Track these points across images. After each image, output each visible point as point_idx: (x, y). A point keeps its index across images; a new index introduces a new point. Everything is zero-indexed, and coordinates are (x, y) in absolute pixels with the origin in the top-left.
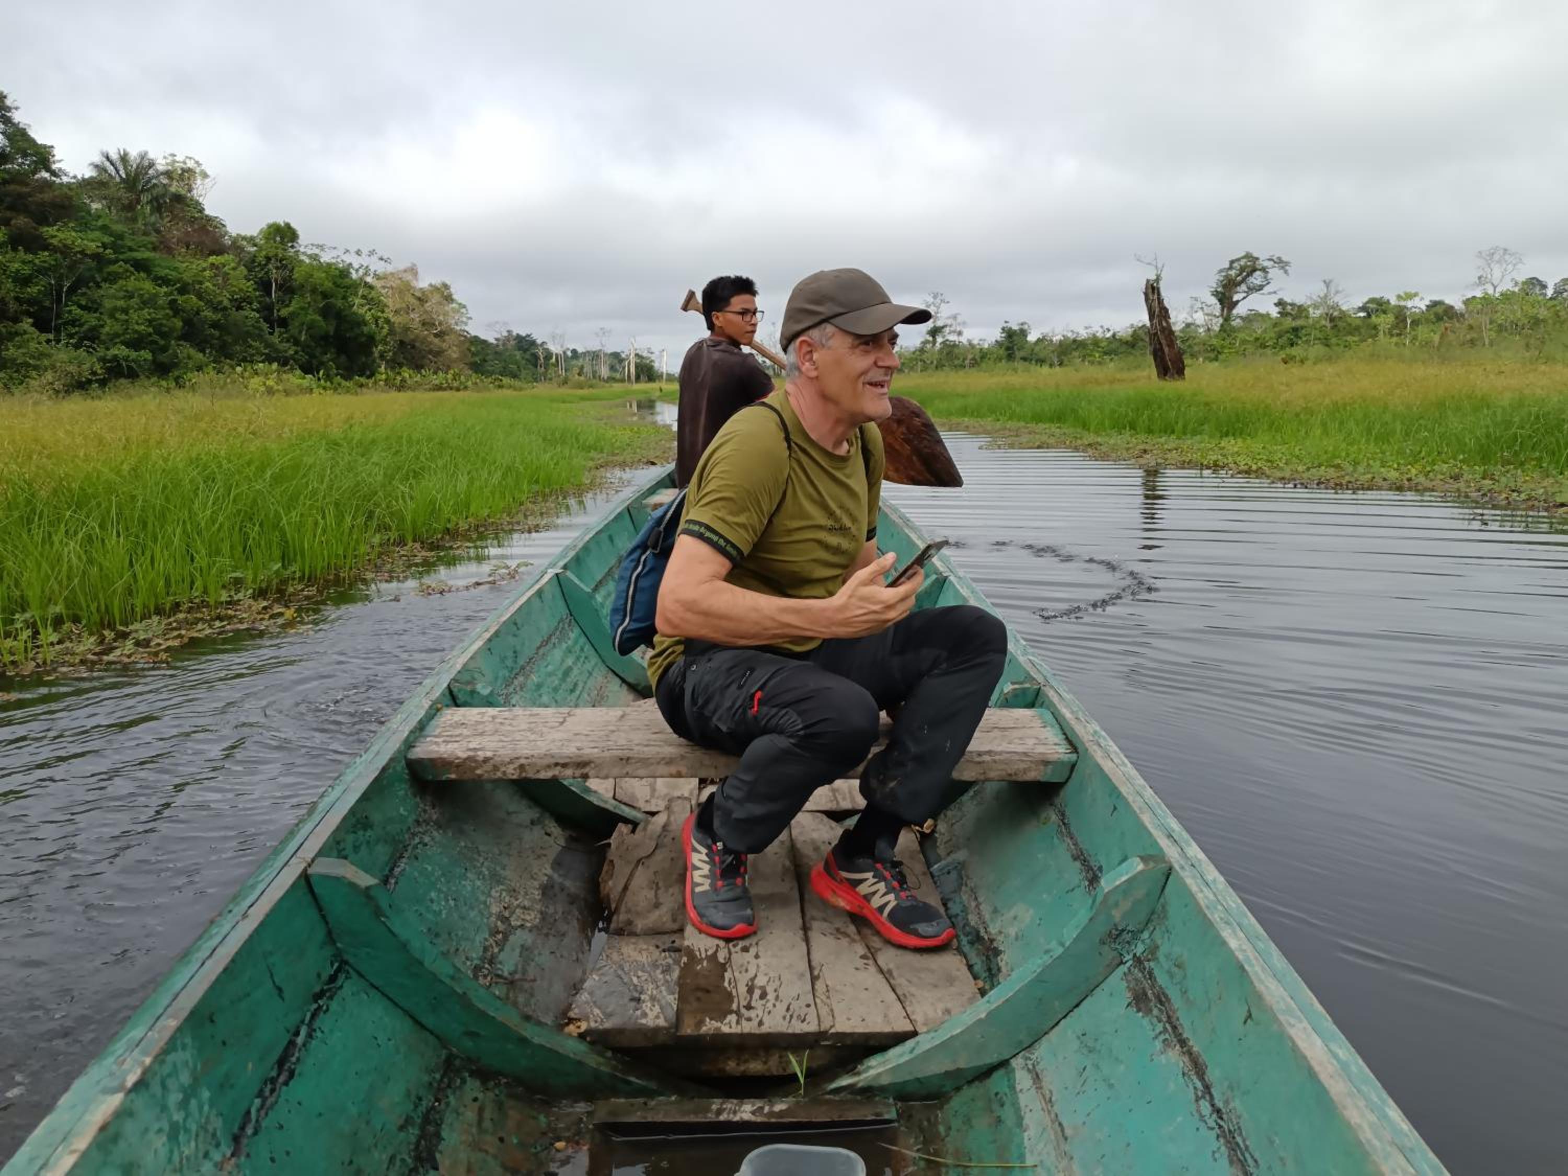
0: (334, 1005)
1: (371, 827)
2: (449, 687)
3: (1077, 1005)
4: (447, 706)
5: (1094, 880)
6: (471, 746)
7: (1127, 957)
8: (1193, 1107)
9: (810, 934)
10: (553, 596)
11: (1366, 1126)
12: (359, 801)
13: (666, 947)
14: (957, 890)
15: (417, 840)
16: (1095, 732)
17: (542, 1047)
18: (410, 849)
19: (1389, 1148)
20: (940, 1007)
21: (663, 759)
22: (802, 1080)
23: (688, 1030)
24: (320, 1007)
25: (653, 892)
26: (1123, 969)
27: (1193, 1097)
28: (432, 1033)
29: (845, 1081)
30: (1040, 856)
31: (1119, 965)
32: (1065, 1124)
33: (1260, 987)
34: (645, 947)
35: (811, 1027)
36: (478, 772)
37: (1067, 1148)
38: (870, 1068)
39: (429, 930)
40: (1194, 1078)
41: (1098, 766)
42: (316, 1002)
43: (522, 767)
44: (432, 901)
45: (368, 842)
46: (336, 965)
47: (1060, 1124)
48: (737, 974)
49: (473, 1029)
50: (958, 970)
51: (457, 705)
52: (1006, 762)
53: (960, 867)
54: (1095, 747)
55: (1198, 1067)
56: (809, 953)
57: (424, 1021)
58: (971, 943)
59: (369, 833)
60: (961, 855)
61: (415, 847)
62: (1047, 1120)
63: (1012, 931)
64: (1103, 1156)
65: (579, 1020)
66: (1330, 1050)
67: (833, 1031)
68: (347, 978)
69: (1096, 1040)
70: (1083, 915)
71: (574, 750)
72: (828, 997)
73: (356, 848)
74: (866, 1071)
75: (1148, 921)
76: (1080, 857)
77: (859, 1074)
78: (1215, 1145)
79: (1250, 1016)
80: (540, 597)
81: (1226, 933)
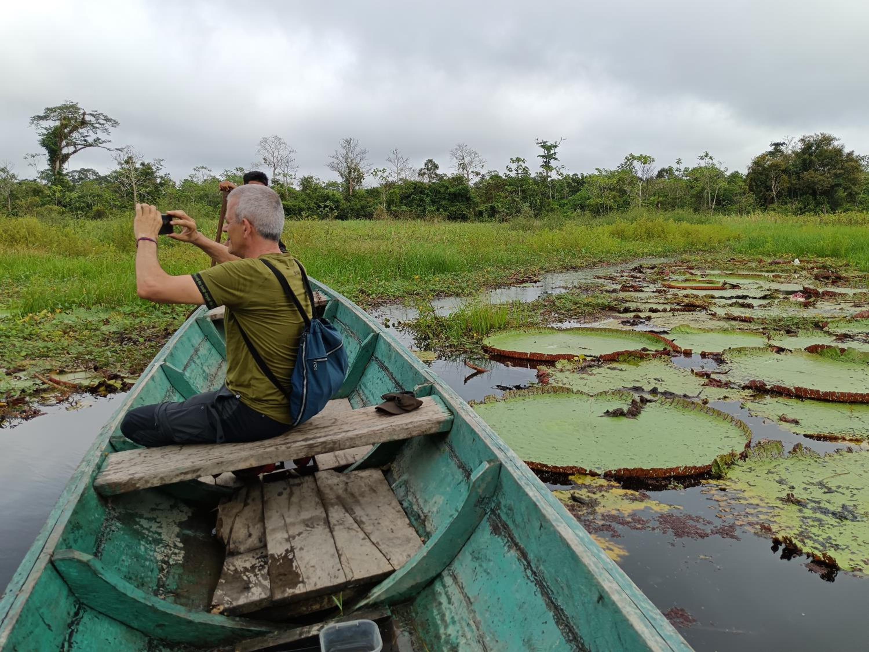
0: (80, 628)
1: (81, 528)
2: (110, 442)
3: (469, 539)
4: (111, 452)
5: (468, 477)
6: (131, 472)
7: (488, 510)
8: (524, 573)
9: (334, 533)
10: (161, 379)
11: (592, 564)
12: (72, 515)
13: (259, 556)
14: (406, 495)
15: (108, 529)
16: (461, 403)
17: (200, 623)
18: (105, 535)
19: (601, 571)
20: (405, 554)
21: (241, 459)
22: (341, 608)
23: (278, 596)
24: (73, 631)
25: (246, 530)
26: (487, 516)
27: (523, 568)
28: (137, 630)
29: (363, 603)
30: (443, 469)
31: (485, 515)
32: (470, 596)
33: (544, 512)
34: (247, 559)
35: (341, 580)
36: (138, 485)
37: (472, 608)
38: (375, 593)
39: (125, 576)
40: (523, 560)
41: (463, 420)
42: (70, 628)
43: (162, 478)
44: (123, 561)
45: (81, 536)
46: (77, 606)
47: (468, 598)
48: (299, 563)
49: (161, 623)
50: (412, 534)
51: (116, 451)
52: (418, 426)
53: (406, 483)
54: (462, 411)
55: (524, 555)
56: (335, 543)
57: (132, 625)
58: (416, 520)
59: (81, 531)
60: (405, 477)
61: (108, 533)
62: (462, 597)
63: (435, 509)
64: (489, 607)
65: (218, 605)
66: (576, 534)
67: (353, 579)
68: (84, 612)
69: (479, 553)
70: (465, 495)
71: (191, 464)
72: (348, 563)
73: (75, 541)
74: (373, 595)
75: (494, 492)
76: (462, 466)
77: (369, 597)
78: (535, 588)
79: (541, 526)
80: (153, 380)
81: (527, 490)
